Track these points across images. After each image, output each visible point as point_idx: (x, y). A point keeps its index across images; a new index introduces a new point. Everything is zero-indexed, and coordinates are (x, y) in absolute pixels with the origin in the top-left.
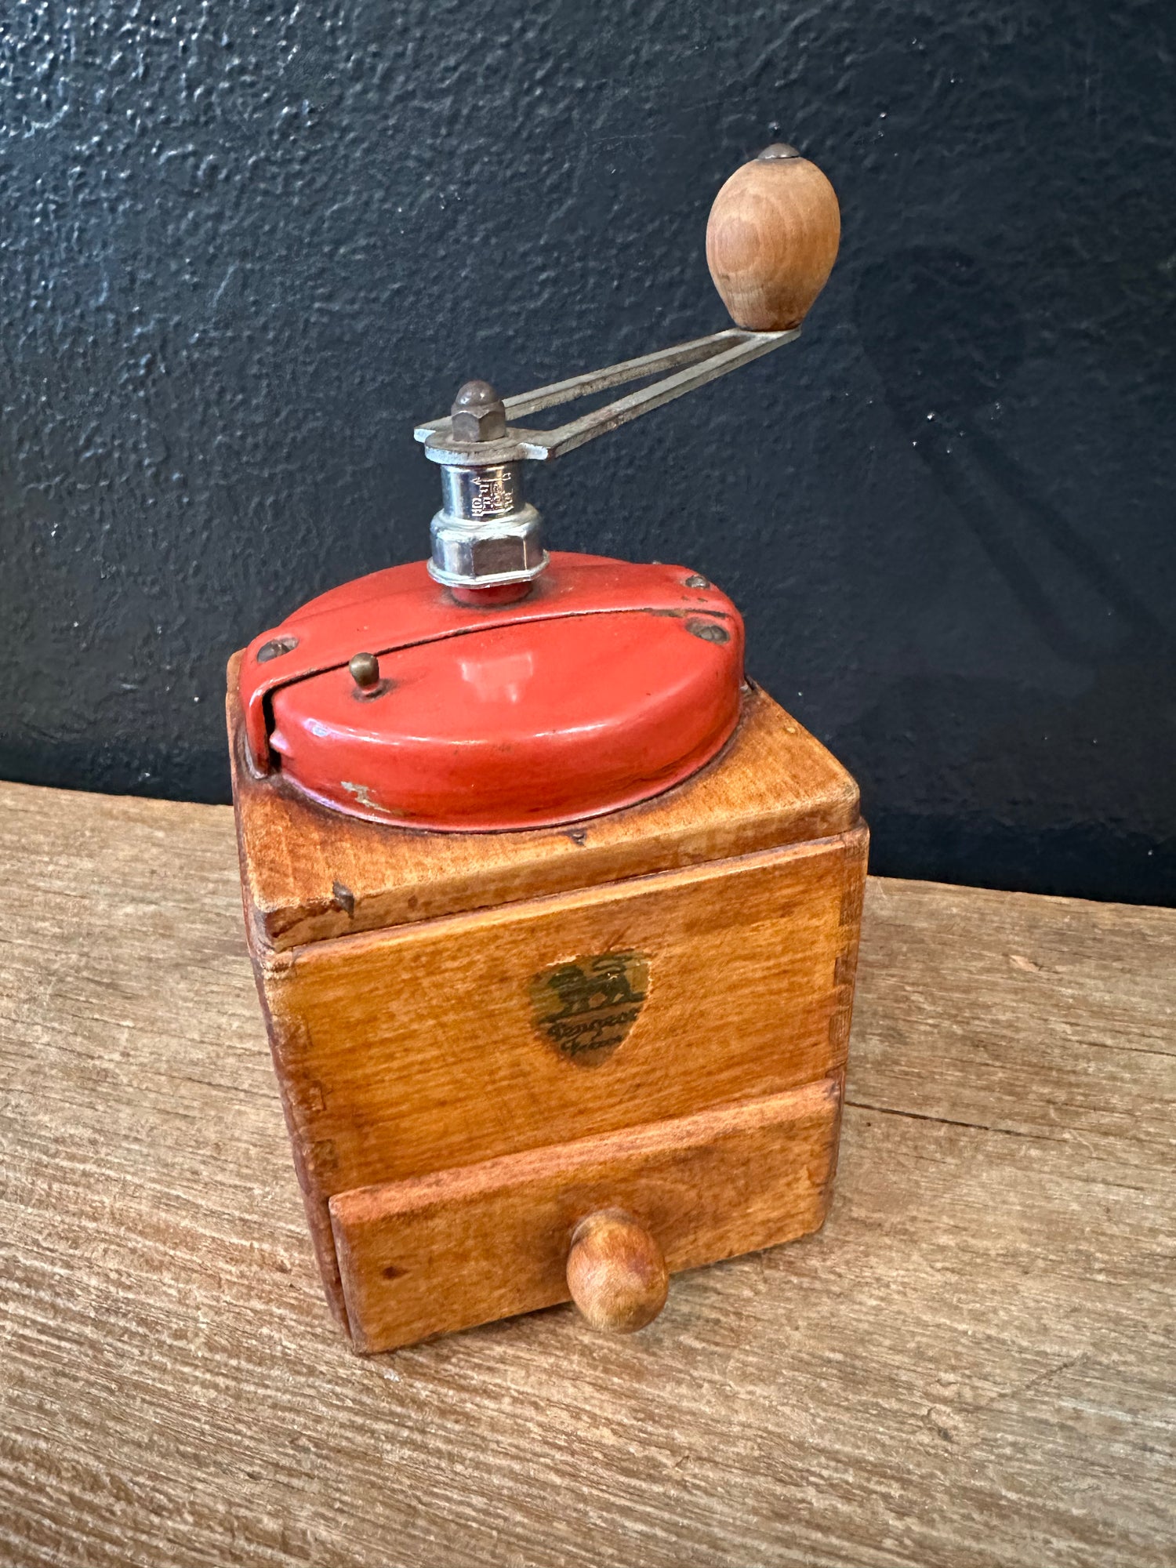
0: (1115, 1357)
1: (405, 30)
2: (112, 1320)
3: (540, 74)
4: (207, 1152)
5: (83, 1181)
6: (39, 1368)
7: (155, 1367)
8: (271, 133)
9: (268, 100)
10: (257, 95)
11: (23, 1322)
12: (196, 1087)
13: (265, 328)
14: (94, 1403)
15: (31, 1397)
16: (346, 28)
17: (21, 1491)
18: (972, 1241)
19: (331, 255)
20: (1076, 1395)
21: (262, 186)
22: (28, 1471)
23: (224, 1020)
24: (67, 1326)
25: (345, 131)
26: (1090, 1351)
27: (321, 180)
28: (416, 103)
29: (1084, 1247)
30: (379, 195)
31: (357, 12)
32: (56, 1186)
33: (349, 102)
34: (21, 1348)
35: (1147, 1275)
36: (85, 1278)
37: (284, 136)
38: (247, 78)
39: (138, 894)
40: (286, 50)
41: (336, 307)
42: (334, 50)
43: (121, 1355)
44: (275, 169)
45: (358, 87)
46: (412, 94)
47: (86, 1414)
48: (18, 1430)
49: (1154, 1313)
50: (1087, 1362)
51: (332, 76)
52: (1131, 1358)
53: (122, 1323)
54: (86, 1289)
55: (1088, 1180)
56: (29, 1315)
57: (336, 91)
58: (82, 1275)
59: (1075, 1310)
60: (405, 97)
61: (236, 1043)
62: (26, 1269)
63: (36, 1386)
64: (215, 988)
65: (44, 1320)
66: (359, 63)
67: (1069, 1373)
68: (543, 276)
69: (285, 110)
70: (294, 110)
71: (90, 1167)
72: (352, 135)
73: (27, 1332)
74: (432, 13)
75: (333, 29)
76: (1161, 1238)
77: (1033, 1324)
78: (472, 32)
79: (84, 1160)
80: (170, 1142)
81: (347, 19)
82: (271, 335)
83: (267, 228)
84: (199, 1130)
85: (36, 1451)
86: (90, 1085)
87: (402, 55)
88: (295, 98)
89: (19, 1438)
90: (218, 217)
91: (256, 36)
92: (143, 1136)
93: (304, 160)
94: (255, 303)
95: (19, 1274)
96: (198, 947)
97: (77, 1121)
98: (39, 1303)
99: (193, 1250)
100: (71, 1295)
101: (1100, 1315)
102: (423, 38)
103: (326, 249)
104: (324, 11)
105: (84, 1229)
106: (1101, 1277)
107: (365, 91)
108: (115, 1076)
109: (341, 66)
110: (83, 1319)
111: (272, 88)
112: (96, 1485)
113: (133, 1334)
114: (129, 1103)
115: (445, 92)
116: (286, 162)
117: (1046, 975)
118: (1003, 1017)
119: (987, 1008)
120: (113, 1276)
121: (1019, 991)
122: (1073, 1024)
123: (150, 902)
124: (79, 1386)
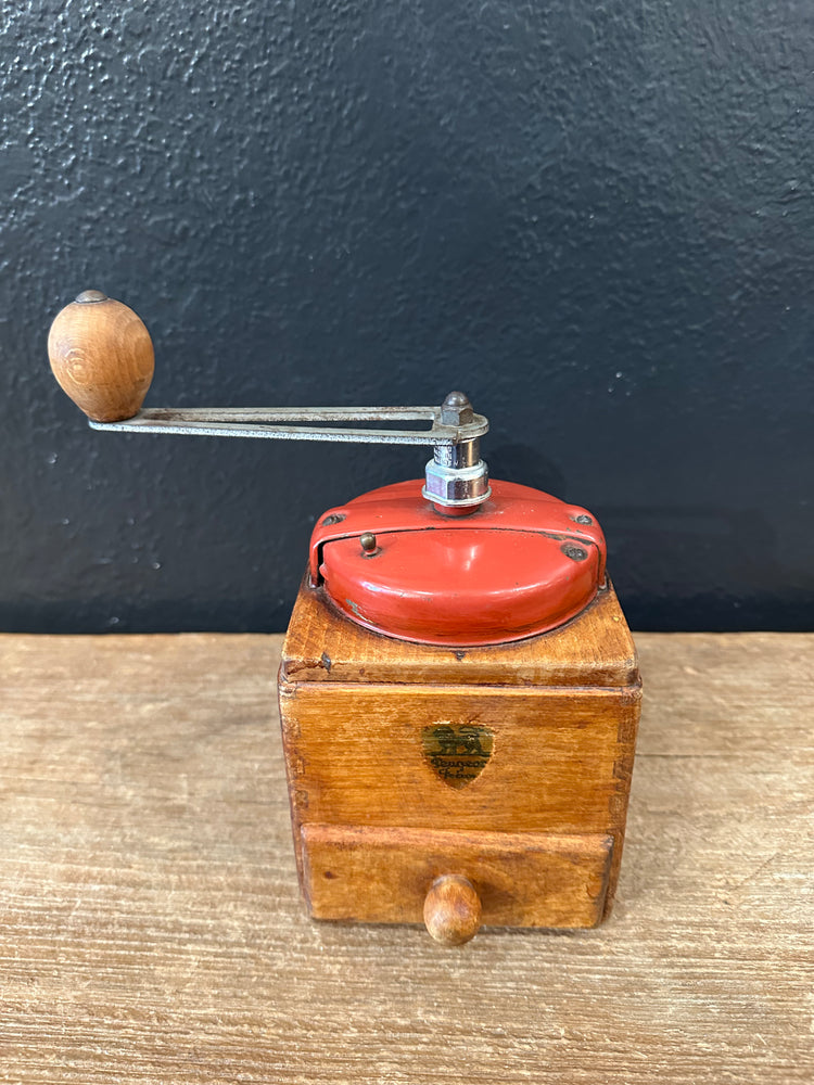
0: (791, 851)
1: (317, 156)
2: (258, 941)
3: (400, 184)
4: (273, 841)
5: (200, 870)
6: (224, 976)
7: (297, 960)
8: (227, 209)
9: (227, 191)
10: (218, 187)
11: (201, 953)
12: (249, 807)
13: (217, 327)
14: (268, 986)
15: (227, 991)
16: (279, 151)
18: (711, 812)
19: (265, 283)
20: (779, 871)
21: (219, 240)
23: (248, 765)
24: (229, 950)
25: (275, 210)
26: (779, 851)
27: (259, 238)
28: (323, 196)
29: (761, 804)
30: (297, 247)
31: (286, 144)
32: (184, 877)
33: (279, 193)
34: (207, 968)
35: (792, 812)
36: (230, 923)
37: (235, 210)
38: (213, 177)
39: (152, 696)
40: (239, 162)
41: (267, 314)
42: (271, 163)
43: (273, 958)
44: (229, 231)
45: (286, 186)
46: (319, 192)
47: (265, 992)
48: (228, 1010)
49: (802, 828)
50: (779, 857)
51: (268, 178)
52: (798, 850)
53: (265, 942)
54: (232, 928)
55: (755, 773)
56: (203, 949)
57: (271, 187)
58: (226, 921)
59: (766, 834)
60: (315, 193)
61: (261, 776)
62: (188, 926)
63: (227, 986)
64: (234, 746)
65: (214, 950)
66: (287, 173)
67: (773, 863)
68: (400, 298)
69: (237, 197)
70: (243, 196)
71: (200, 862)
72: (281, 213)
73: (206, 959)
74: (334, 147)
75: (271, 153)
76: (795, 794)
77: (750, 844)
78: (359, 159)
79: (195, 859)
80: (246, 839)
81: (280, 147)
82: (222, 330)
83: (221, 265)
84: (262, 829)
85: (244, 1018)
86: (176, 815)
87: (314, 169)
88: (244, 190)
89: (231, 1014)
90: (188, 258)
91: (220, 153)
92: (226, 838)
93: (248, 227)
94: (211, 311)
95: (185, 928)
96: (209, 723)
97: (179, 838)
98: (206, 942)
99: (291, 895)
100: (225, 933)
101: (780, 835)
102: (328, 161)
103: (261, 279)
104: (265, 142)
105: (215, 897)
106: (773, 817)
107: (290, 187)
108: (190, 808)
109: (276, 173)
110: (238, 944)
111: (229, 183)
112: (291, 1027)
113: (275, 947)
114: (208, 821)
115: (341, 191)
116: (235, 227)
117: (703, 675)
118: (690, 699)
119: (681, 696)
120: (247, 918)
121: (693, 685)
122: (724, 698)
123: (163, 700)
124: (254, 980)
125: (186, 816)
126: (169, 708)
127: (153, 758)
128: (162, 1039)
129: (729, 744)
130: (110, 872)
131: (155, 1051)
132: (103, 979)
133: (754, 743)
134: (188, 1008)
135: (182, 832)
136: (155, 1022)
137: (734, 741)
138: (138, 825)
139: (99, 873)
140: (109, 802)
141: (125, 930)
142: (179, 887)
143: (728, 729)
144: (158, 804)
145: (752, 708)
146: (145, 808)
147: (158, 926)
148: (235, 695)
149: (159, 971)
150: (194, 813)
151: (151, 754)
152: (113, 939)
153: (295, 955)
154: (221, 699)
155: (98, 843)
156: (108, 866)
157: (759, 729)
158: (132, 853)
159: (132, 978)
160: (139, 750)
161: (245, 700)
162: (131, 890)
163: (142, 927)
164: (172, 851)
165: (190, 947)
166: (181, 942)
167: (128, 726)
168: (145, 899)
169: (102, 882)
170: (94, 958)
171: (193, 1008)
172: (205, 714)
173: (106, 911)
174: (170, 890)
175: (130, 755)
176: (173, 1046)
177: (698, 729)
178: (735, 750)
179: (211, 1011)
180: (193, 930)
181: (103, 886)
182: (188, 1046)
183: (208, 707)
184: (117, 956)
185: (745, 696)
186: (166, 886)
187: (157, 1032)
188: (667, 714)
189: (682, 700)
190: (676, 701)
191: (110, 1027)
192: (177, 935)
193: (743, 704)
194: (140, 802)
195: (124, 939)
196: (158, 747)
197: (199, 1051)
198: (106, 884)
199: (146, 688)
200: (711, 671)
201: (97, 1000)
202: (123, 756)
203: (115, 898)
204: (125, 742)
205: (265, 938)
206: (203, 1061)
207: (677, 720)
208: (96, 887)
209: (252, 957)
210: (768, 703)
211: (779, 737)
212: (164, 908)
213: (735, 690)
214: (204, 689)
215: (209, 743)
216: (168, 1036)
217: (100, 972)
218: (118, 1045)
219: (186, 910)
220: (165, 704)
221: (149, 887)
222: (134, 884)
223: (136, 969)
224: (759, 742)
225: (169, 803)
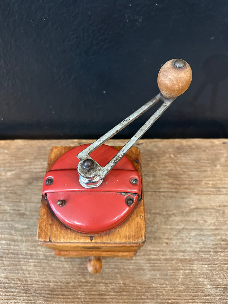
5: (31, 236)
7: (58, 264)
11: (34, 262)
14: (51, 271)
15: (41, 273)
17: (47, 286)
22: (47, 283)
24: (41, 261)
32: (27, 238)
34: (36, 266)
35: (190, 212)
39: (10, 169)
43: (52, 263)
47: (51, 273)
48: (42, 278)
54: (41, 254)
55: (183, 198)
58: (39, 252)
62: (29, 254)
63: (41, 271)
65: (37, 261)
73: (35, 264)
79: (29, 232)
85: (46, 280)
86: (22, 216)
96: (28, 180)
97: (24, 225)
98: (35, 259)
100: (39, 256)
105: (35, 244)
110: (43, 259)
112: (57, 282)
117: (176, 158)
118: (170, 168)
119: (167, 167)
120: (45, 251)
121: (172, 162)
122: (180, 168)
123: (13, 170)
124: (48, 269)
125: (25, 216)
126: (16, 174)
127: (14, 194)
128: (27, 287)
129: (178, 187)
130: (7, 237)
131: (25, 290)
132: (10, 270)
133: (186, 186)
134: (32, 278)
135: (25, 223)
136: (25, 282)
137: (180, 185)
138: (12, 221)
139: (4, 237)
140: (3, 212)
141: (13, 256)
142: (26, 241)
143: (178, 181)
144: (17, 212)
145: (187, 172)
146: (13, 214)
147: (22, 254)
148: (35, 168)
149: (24, 267)
150: (27, 215)
151: (12, 193)
152: (11, 258)
153: (58, 262)
154: (31, 170)
155: (2, 227)
156: (6, 235)
157: (188, 181)
158: (12, 230)
159: (18, 270)
160: (9, 191)
161: (38, 170)
162: (13, 243)
163: (17, 254)
164: (23, 229)
165: (31, 261)
166: (28, 259)
167: (4, 182)
168: (18, 246)
169: (5, 240)
170: (7, 264)
171: (34, 278)
172: (26, 176)
173: (7, 250)
174: (24, 242)
175: (6, 193)
176: (30, 288)
177: (170, 181)
178: (179, 189)
179: (38, 279)
180: (31, 255)
181: (6, 242)
182: (33, 288)
183: (27, 173)
184: (13, 263)
185: (186, 167)
186: (22, 241)
187: (25, 285)
188: (162, 175)
189: (167, 169)
190: (166, 169)
191: (14, 284)
192: (27, 257)
193: (185, 170)
194: (12, 212)
195: (14, 258)
196: (14, 190)
197: (36, 289)
198: (6, 241)
199: (7, 165)
200: (178, 156)
201: (10, 276)
202: (5, 194)
203: (10, 245)
204: (4, 188)
205: (50, 257)
206: (38, 292)
207: (164, 177)
208: (4, 242)
209: (47, 263)
210: (192, 169)
211: (192, 184)
212: (22, 248)
213: (184, 164)
214: (25, 166)
215: (29, 189)
216: (28, 286)
217: (9, 268)
218: (17, 289)
219: (29, 249)
220: (14, 172)
221: (18, 242)
222: (14, 240)
223: (18, 267)
224: (187, 186)
225: (20, 212)
